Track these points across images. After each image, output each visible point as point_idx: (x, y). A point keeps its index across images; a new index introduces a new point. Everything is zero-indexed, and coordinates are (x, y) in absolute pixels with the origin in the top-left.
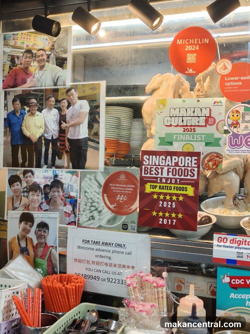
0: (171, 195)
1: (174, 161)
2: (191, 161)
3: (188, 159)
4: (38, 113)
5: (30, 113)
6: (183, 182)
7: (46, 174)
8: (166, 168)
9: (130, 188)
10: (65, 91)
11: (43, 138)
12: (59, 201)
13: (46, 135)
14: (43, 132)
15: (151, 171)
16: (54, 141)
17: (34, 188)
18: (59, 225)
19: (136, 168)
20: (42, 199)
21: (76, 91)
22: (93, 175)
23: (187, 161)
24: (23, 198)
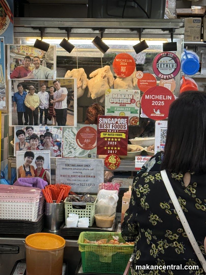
0: (114, 138)
1: (115, 121)
2: (124, 121)
3: (123, 120)
4: (35, 94)
5: (30, 94)
6: (120, 131)
7: (42, 129)
8: (111, 125)
9: (92, 136)
10: (52, 82)
11: (39, 108)
12: (50, 144)
13: (40, 107)
14: (39, 105)
15: (103, 126)
16: (46, 110)
17: (34, 137)
18: (50, 157)
19: (95, 125)
20: (39, 143)
21: (59, 82)
22: (71, 129)
23: (122, 121)
24: (26, 143)
